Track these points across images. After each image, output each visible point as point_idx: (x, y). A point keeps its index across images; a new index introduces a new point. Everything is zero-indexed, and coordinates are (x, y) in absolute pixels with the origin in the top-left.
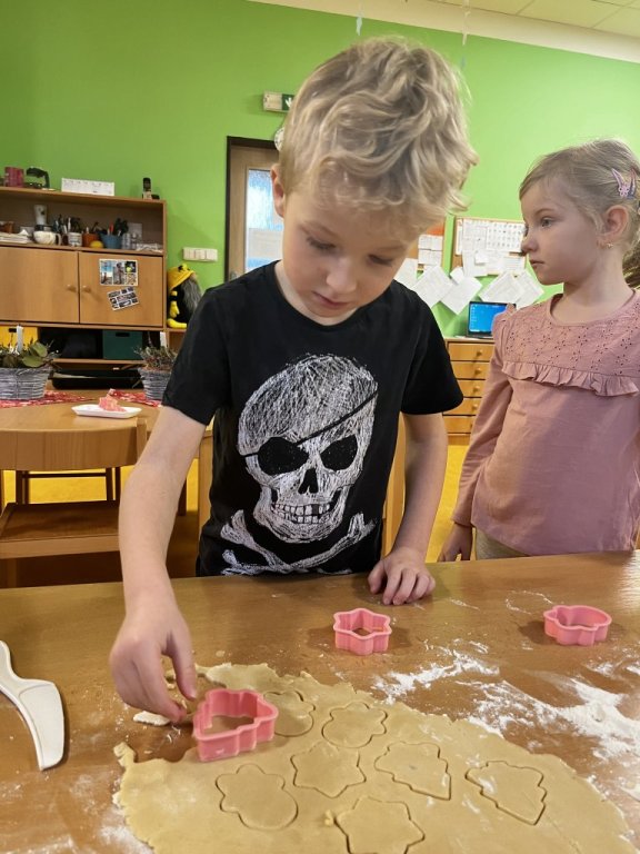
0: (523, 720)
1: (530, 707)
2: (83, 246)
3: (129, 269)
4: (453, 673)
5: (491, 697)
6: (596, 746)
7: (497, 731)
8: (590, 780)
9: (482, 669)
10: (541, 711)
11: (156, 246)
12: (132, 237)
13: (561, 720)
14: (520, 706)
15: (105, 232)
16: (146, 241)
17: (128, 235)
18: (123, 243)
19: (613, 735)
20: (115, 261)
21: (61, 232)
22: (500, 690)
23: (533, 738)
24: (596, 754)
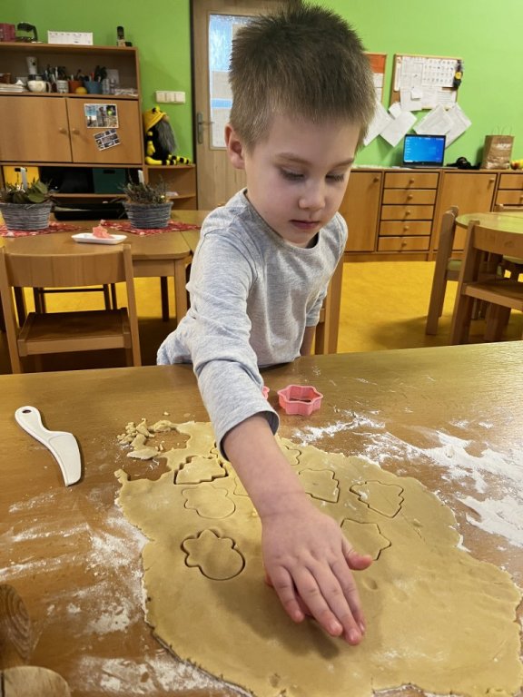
0: (396, 457)
1: (403, 448)
2: (70, 91)
3: (110, 112)
4: (352, 427)
5: (376, 442)
6: (445, 472)
7: (377, 464)
8: (436, 493)
9: (373, 425)
10: (410, 451)
11: (131, 90)
12: (110, 83)
13: (424, 456)
14: (396, 448)
15: (87, 78)
16: (123, 86)
17: (107, 80)
18: (104, 89)
19: (458, 466)
20: (98, 105)
21: (50, 80)
22: (383, 438)
23: (401, 467)
24: (444, 477)
